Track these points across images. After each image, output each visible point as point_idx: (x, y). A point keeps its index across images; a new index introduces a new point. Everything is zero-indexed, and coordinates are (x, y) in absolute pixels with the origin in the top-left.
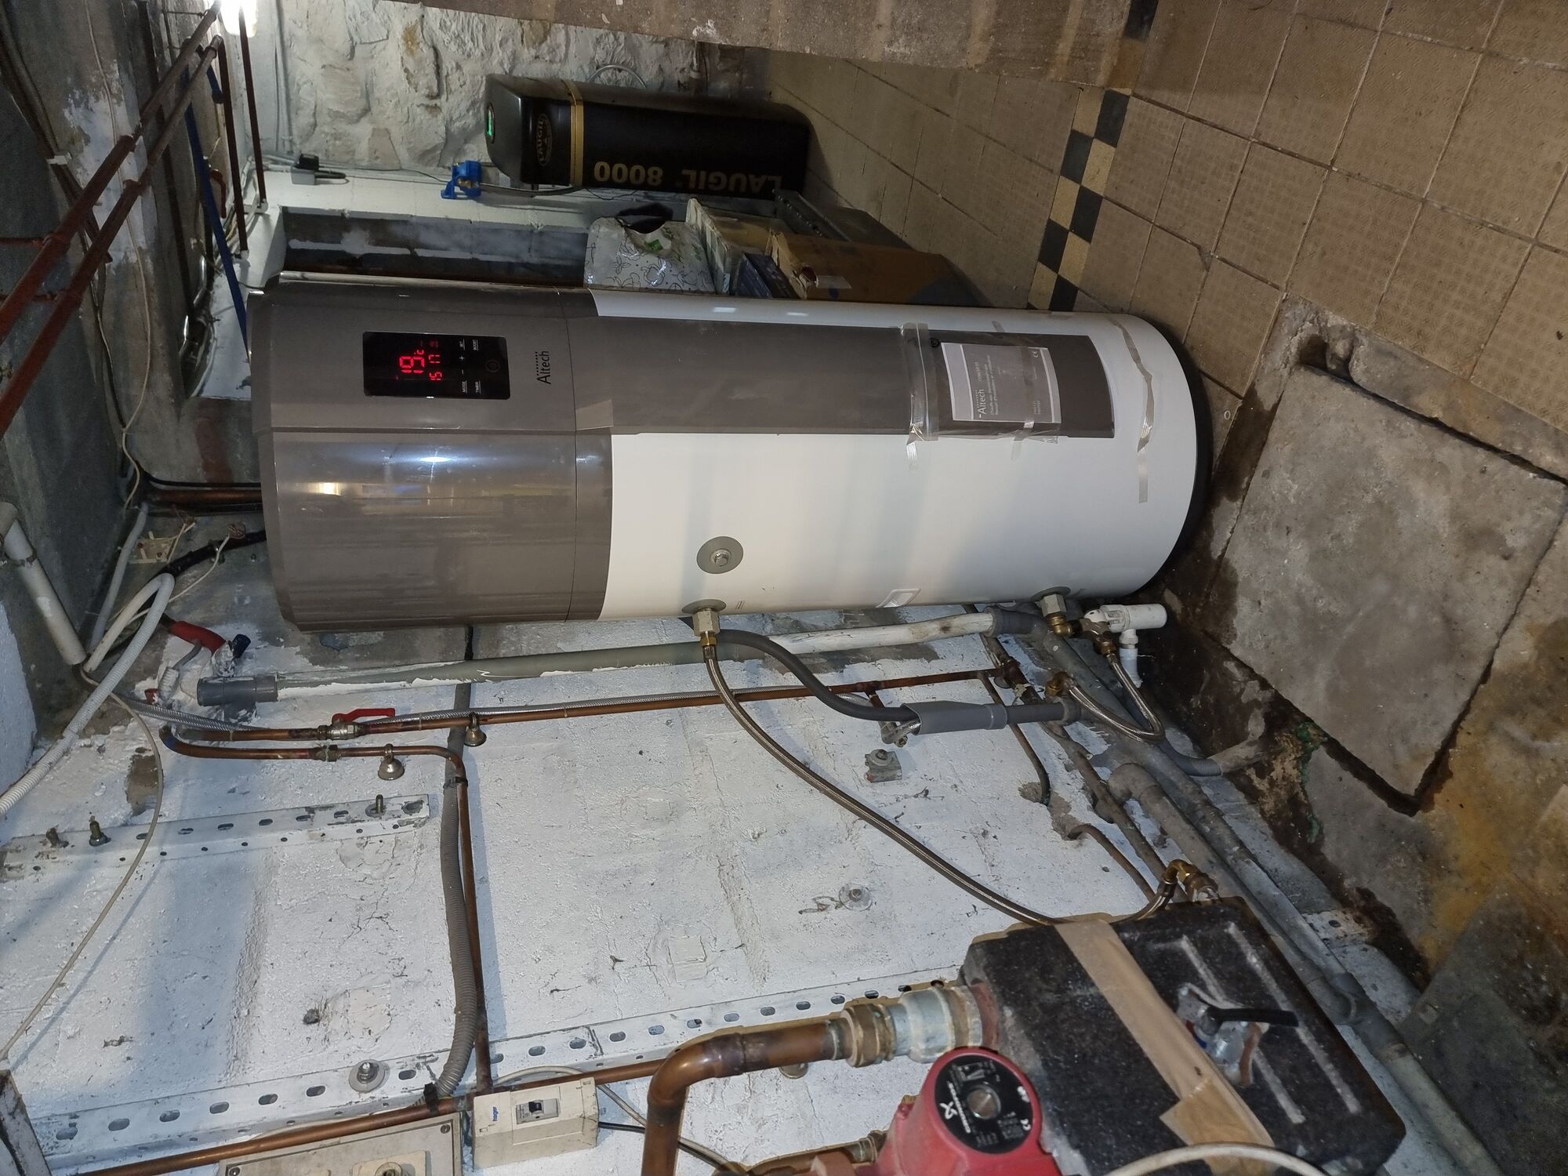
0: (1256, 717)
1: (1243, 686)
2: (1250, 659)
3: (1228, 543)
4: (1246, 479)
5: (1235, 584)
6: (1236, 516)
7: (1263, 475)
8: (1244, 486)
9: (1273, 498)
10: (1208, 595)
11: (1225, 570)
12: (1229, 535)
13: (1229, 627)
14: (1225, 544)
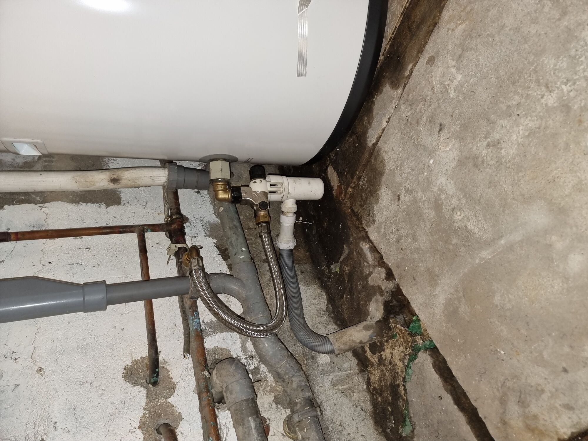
0: (377, 301)
1: (371, 269)
2: (382, 247)
3: (383, 132)
4: (410, 66)
5: (381, 174)
6: (394, 106)
7: (428, 63)
8: (407, 73)
9: (433, 88)
10: (359, 178)
11: (376, 158)
12: (385, 124)
13: (370, 213)
14: (380, 132)
